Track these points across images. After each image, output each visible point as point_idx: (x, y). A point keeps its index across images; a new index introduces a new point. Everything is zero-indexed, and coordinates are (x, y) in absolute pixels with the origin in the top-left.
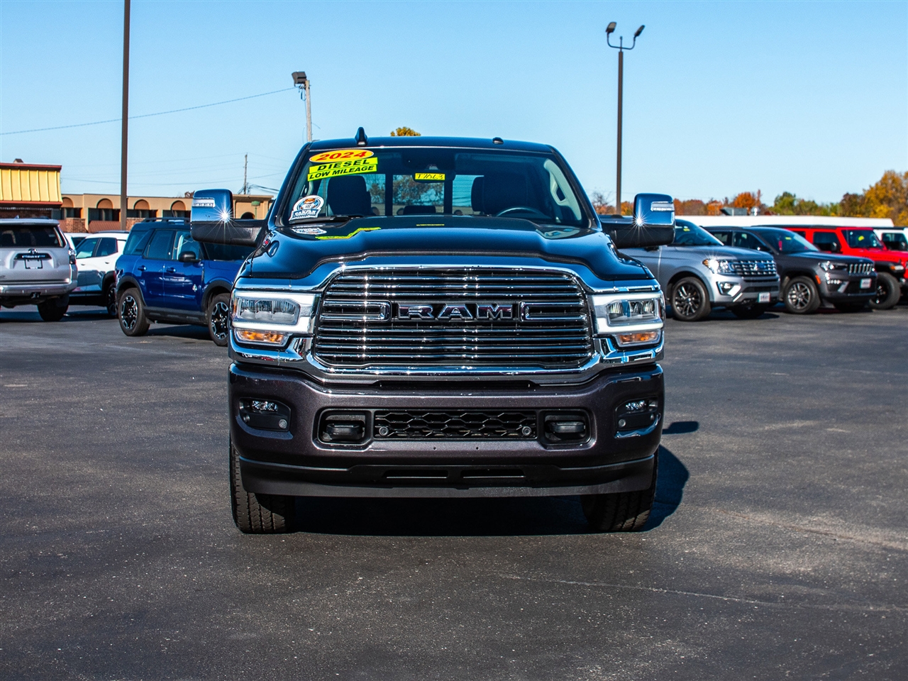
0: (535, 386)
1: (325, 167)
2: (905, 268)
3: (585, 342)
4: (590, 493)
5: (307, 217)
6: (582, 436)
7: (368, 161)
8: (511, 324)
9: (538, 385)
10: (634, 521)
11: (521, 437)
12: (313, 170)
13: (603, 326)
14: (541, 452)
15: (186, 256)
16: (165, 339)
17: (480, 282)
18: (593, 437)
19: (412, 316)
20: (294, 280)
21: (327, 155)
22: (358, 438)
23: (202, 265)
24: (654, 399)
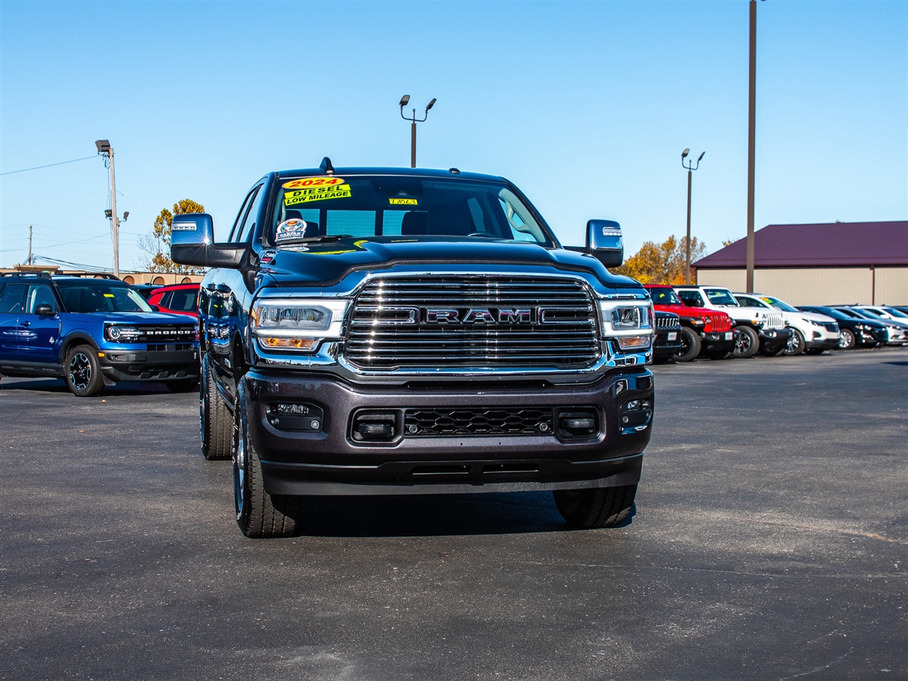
0: (549, 386)
1: (300, 193)
2: (704, 322)
3: (592, 344)
4: (591, 487)
5: (292, 238)
6: (591, 431)
7: (341, 187)
8: (528, 327)
9: (552, 384)
10: (617, 517)
11: (538, 433)
12: (289, 195)
13: (608, 330)
14: (559, 446)
15: (42, 309)
16: (19, 392)
17: (500, 289)
18: (602, 432)
19: (440, 320)
20: (324, 288)
21: (299, 183)
22: (389, 436)
23: (58, 317)
24: (647, 399)
